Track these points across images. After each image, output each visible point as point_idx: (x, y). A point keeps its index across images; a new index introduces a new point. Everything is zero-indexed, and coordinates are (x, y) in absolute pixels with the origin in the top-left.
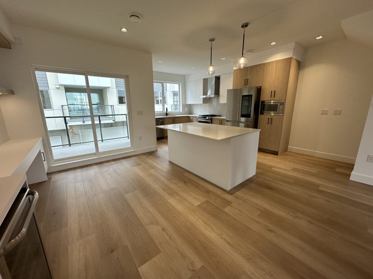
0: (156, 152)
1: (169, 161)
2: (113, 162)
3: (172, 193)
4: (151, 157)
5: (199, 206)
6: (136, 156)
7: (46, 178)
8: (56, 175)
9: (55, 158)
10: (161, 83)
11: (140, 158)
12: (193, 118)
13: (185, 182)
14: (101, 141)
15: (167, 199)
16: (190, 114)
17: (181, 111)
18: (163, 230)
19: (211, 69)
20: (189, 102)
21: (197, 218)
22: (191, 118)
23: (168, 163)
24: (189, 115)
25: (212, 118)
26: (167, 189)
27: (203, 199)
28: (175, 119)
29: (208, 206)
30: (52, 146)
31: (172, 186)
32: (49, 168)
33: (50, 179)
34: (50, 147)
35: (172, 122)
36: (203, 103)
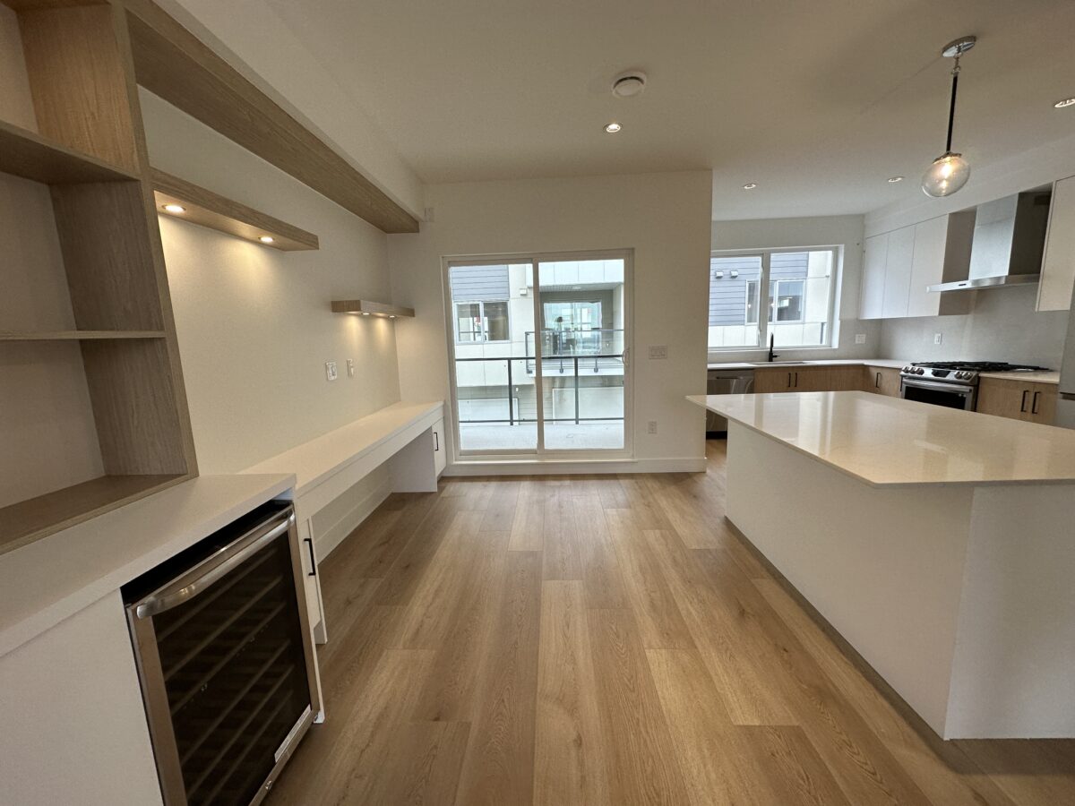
0: (695, 478)
1: (726, 517)
2: (567, 482)
3: (676, 634)
4: (672, 489)
5: (748, 730)
6: (632, 478)
7: (435, 488)
8: (454, 484)
9: (463, 447)
10: (762, 255)
11: (640, 488)
12: (885, 373)
13: (742, 613)
14: (574, 422)
15: (645, 646)
16: (878, 357)
17: (836, 345)
18: (575, 741)
19: (947, 169)
20: (874, 312)
21: (713, 776)
22: (874, 372)
23: (717, 524)
24: (866, 362)
25: (979, 378)
26: (665, 609)
27: (782, 715)
28: (800, 373)
29: (789, 754)
30: (461, 420)
31: (688, 610)
32: (448, 466)
33: (441, 489)
34: (456, 422)
35: (787, 384)
36: (941, 313)
